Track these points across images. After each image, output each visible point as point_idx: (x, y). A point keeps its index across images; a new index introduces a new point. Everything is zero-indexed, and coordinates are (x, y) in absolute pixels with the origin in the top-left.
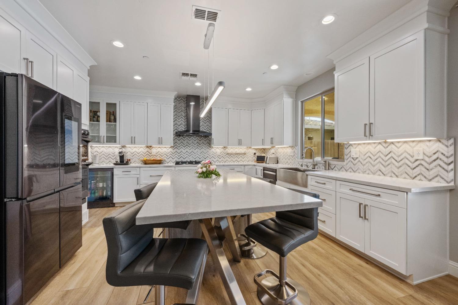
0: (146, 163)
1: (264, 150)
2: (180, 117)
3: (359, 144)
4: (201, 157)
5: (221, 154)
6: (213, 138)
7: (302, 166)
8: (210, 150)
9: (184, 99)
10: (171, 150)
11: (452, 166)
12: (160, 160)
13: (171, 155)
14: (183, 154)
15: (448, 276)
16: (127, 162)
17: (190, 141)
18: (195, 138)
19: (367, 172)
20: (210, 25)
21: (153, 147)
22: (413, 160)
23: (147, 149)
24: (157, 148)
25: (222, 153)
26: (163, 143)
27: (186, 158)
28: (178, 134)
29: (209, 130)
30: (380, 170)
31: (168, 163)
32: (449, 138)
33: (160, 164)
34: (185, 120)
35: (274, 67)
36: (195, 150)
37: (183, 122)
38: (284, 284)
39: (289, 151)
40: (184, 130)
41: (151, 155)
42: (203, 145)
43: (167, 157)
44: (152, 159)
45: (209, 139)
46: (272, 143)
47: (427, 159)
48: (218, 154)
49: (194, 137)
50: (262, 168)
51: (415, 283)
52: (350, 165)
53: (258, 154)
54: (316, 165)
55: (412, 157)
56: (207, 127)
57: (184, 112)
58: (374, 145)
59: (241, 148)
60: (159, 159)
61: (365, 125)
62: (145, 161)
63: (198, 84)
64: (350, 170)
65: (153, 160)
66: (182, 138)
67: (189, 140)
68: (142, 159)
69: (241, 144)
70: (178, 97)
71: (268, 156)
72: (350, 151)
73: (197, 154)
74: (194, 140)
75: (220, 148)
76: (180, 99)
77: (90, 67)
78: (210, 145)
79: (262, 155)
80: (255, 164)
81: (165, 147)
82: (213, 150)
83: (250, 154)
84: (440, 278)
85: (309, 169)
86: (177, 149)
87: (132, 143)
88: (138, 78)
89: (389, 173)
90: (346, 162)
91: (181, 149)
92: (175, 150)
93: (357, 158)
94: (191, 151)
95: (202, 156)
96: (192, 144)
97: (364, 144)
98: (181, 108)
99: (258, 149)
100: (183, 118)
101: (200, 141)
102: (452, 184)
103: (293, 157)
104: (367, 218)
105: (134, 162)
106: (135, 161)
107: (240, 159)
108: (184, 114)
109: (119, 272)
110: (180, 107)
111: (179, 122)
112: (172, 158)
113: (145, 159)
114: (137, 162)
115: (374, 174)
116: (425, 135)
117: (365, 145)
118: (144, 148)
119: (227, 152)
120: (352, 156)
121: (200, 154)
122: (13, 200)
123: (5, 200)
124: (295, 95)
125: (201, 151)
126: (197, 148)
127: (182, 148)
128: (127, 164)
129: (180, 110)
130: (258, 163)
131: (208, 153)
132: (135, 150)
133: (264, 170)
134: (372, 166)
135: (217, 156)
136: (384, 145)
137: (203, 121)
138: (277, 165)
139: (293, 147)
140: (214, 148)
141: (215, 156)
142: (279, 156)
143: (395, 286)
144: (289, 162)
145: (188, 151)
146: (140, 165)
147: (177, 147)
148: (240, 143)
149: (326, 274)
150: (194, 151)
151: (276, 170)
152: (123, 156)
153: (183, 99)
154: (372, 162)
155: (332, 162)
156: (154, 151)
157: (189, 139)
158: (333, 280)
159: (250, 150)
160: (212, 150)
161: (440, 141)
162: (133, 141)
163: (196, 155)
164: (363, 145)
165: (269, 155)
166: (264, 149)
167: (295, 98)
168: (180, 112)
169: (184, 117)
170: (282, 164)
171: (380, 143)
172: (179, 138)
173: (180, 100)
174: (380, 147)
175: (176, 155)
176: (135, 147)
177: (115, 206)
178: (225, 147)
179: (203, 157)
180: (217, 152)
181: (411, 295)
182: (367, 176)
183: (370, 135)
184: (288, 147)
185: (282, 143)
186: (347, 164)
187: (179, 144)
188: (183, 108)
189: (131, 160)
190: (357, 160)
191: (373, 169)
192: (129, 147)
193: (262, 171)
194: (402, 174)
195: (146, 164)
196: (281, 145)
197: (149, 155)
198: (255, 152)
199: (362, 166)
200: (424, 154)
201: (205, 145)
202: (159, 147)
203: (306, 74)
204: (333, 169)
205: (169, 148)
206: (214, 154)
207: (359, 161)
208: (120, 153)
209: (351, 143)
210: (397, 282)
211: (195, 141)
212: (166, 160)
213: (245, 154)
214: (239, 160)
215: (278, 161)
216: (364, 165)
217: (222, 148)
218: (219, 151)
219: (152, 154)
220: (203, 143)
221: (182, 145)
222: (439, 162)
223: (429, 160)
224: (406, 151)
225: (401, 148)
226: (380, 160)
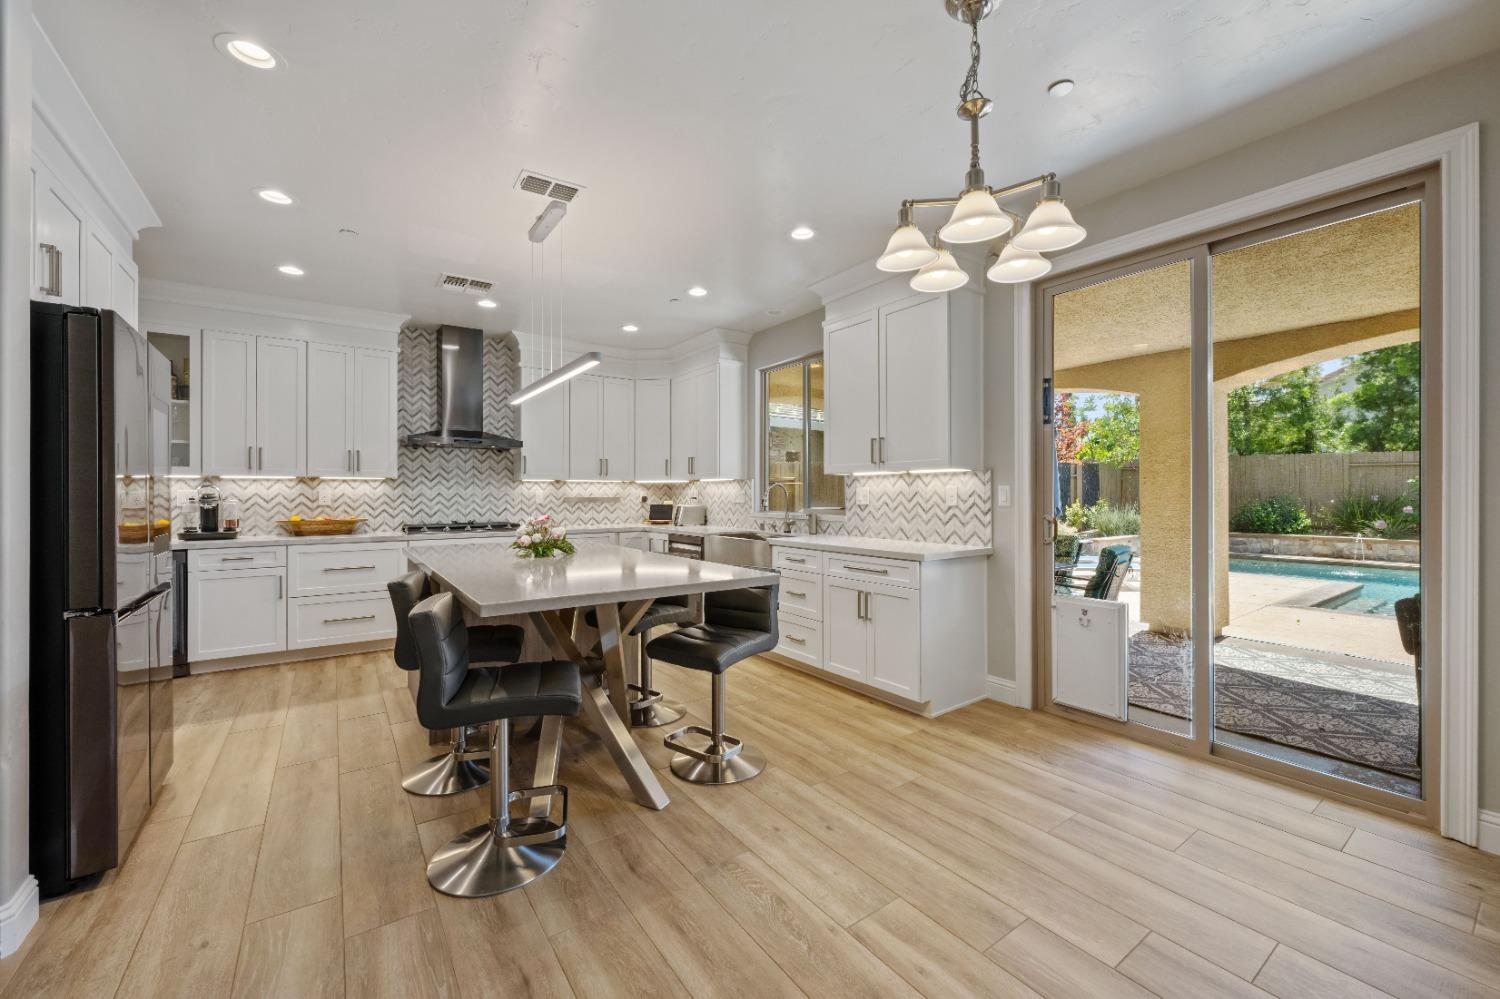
0: (297, 530)
1: (670, 490)
2: (415, 391)
3: (870, 477)
4: (484, 510)
5: (548, 499)
6: (523, 454)
7: (762, 527)
8: (514, 489)
9: (429, 334)
10: (383, 489)
11: (989, 517)
12: (352, 523)
13: (385, 507)
14: (428, 503)
15: (986, 701)
16: (229, 529)
17: (448, 461)
18: (465, 454)
19: (882, 535)
20: (553, 205)
21: (323, 481)
22: (945, 507)
23: (301, 488)
24: (336, 484)
25: (551, 498)
26: (362, 470)
27: (435, 513)
28: (410, 443)
29: (510, 432)
30: (902, 530)
31: (374, 530)
32: (986, 471)
33: (349, 532)
34: (431, 397)
35: (698, 292)
36: (466, 489)
37: (425, 405)
38: (721, 739)
39: (732, 491)
40: (429, 429)
41: (315, 505)
42: (490, 475)
43: (371, 511)
44: (320, 518)
45: (509, 456)
46: (691, 471)
47: (961, 505)
48: (538, 501)
49: (464, 450)
50: (666, 538)
51: (934, 714)
52: (855, 520)
53: (653, 500)
54: (793, 523)
55: (944, 502)
56: (502, 423)
57: (428, 373)
58: (893, 480)
59: (605, 483)
60: (342, 517)
61: (873, 440)
62: (296, 524)
63: (487, 304)
64: (855, 530)
65: (327, 522)
66: (422, 454)
67: (445, 459)
68: (283, 519)
69: (607, 474)
70: (408, 328)
71: (682, 506)
72: (855, 493)
73: (474, 502)
74: (464, 459)
75: (544, 483)
76: (415, 335)
77: (139, 232)
78: (512, 474)
79: (666, 503)
80: (647, 526)
81: (366, 481)
82: (522, 489)
83: (631, 500)
84: (973, 704)
85: (778, 533)
86: (406, 487)
87: (250, 467)
88: (291, 270)
89: (913, 534)
90: (848, 514)
91: (419, 487)
92: (399, 491)
93: (867, 506)
94: (452, 492)
95: (488, 507)
96: (454, 472)
97: (878, 476)
98: (416, 361)
99: (653, 485)
100: (427, 391)
101: (482, 462)
102: (989, 546)
103: (742, 507)
104: (869, 616)
105: (250, 530)
106: (254, 527)
107: (601, 516)
108: (427, 379)
109: (444, 705)
110: (414, 360)
111: (413, 405)
112: (391, 516)
113: (297, 518)
114: (262, 530)
115: (892, 537)
116: (951, 465)
117: (880, 480)
118: (289, 484)
119: (564, 494)
120: (858, 503)
121: (483, 500)
122: (87, 614)
123: (66, 615)
124: (746, 353)
125: (486, 491)
126: (473, 483)
127: (422, 482)
128: (233, 537)
129: (416, 366)
130: (654, 523)
131: (508, 499)
132: (252, 489)
133: (671, 542)
134: (889, 522)
135: (534, 507)
136: (907, 478)
137: (490, 404)
138: (703, 527)
139: (742, 481)
140: (527, 485)
141: (529, 507)
142: (709, 506)
143: (903, 724)
144: (734, 519)
145: (444, 491)
146: (273, 538)
147: (407, 481)
148: (603, 469)
149: (797, 726)
150: (462, 491)
151: (703, 539)
152: (215, 510)
153: (425, 333)
154: (890, 515)
155: (824, 517)
156: (326, 493)
157: (445, 456)
158: (809, 732)
159: (632, 489)
160: (519, 488)
161: (976, 475)
162: (254, 461)
163: (469, 506)
164: (875, 479)
165: (684, 503)
166: (670, 487)
167: (746, 359)
168: (415, 375)
169: (431, 390)
170: (718, 525)
171: (901, 476)
172: (412, 452)
173: (416, 338)
174: (901, 484)
175: (404, 506)
176: (254, 480)
177: (192, 673)
178: (557, 482)
179: (491, 509)
180: (534, 496)
181: (923, 731)
182: (881, 541)
183: (881, 461)
184: (730, 482)
185: (714, 472)
186: (850, 519)
187: (413, 472)
188: (427, 364)
189: (240, 522)
190: (867, 511)
191: (891, 527)
192: (233, 481)
193: (667, 544)
194: (931, 535)
195: (298, 534)
196: (714, 475)
197: (307, 506)
198: (642, 493)
199: (875, 523)
200: (958, 496)
201: (498, 474)
202: (344, 481)
203: (771, 313)
204: (825, 532)
205: (377, 484)
206: (524, 500)
207: (870, 512)
208: (205, 499)
209: (856, 474)
210: (909, 719)
211: (465, 462)
212: (371, 520)
213: (616, 500)
214: (599, 517)
215: (706, 517)
216: (877, 520)
217: (552, 483)
218: (542, 491)
219: (321, 502)
220: (490, 468)
221: (422, 474)
222: (975, 510)
223: (964, 507)
224: (936, 492)
225: (930, 486)
226: (901, 508)
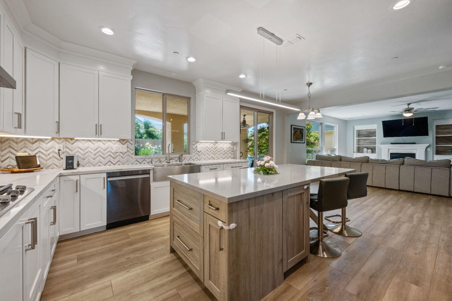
19: (206, 159)
30: (212, 157)
52: (196, 156)
55: (223, 149)
64: (196, 159)
72: (197, 147)
89: (216, 158)
90: (193, 154)
93: (201, 151)
97: (204, 142)
115: (210, 159)
120: (198, 150)
134: (208, 155)
154: (209, 153)
164: (204, 143)
174: (212, 145)
190: (201, 152)
191: (209, 157)
194: (220, 158)
199: (204, 156)
200: (227, 148)
207: (202, 153)
222: (230, 151)
223: (228, 150)
224: (221, 147)
225: (220, 145)
226: (212, 151)
